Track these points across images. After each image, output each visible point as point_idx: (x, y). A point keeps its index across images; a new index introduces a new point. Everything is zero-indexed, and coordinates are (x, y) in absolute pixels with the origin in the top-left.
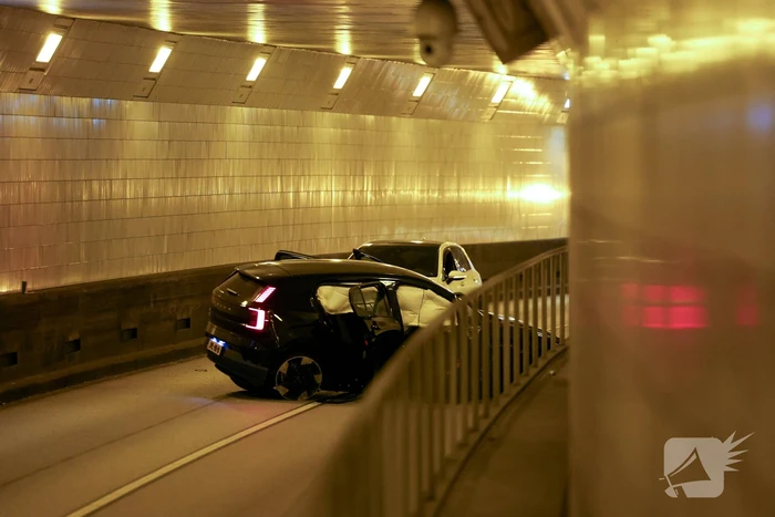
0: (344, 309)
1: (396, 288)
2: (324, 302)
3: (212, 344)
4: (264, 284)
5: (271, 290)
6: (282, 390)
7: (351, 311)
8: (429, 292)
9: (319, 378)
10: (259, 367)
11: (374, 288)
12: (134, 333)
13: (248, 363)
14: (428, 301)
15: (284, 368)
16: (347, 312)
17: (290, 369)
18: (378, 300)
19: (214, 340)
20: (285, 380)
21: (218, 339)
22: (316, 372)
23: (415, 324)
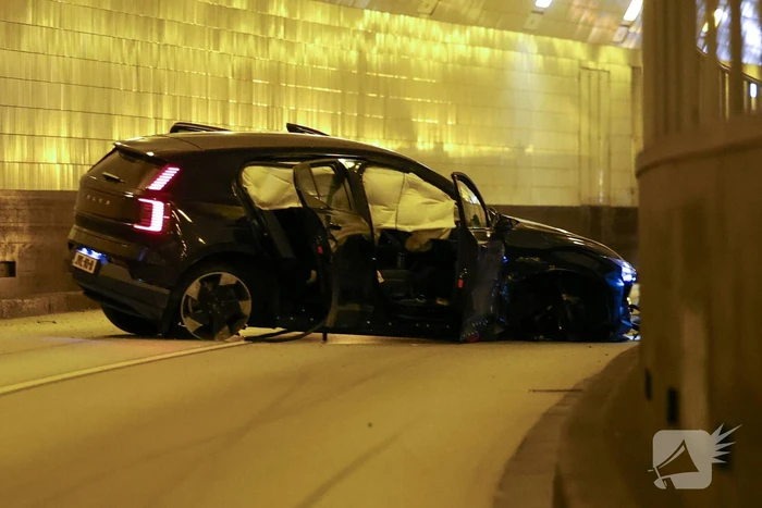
0: (283, 202)
1: (362, 170)
2: (252, 191)
3: (80, 258)
4: (160, 163)
5: (170, 173)
6: (190, 324)
7: (296, 204)
8: (412, 176)
9: (246, 307)
10: (154, 288)
11: (328, 170)
13: (140, 282)
14: (411, 191)
15: (193, 290)
16: (287, 206)
17: (202, 292)
18: (335, 188)
19: (84, 251)
20: (195, 309)
21: (90, 250)
22: (243, 297)
23: (390, 224)
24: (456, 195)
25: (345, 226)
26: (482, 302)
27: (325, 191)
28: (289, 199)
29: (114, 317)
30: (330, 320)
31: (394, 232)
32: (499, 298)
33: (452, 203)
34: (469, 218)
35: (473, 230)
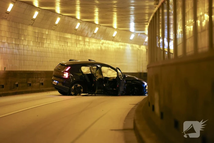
0: (88, 73)
1: (101, 67)
2: (83, 71)
4: (67, 66)
5: (69, 68)
6: (72, 93)
7: (90, 73)
8: (110, 68)
9: (82, 90)
10: (67, 87)
11: (96, 67)
12: (30, 84)
13: (64, 86)
14: (109, 71)
15: (73, 87)
16: (89, 73)
17: (75, 88)
18: (97, 70)
19: (55, 81)
20: (73, 91)
21: (56, 81)
22: (81, 88)
23: (106, 76)
24: (117, 71)
25: (98, 77)
26: (121, 89)
27: (95, 71)
28: (89, 72)
29: (60, 92)
30: (96, 92)
31: (107, 77)
32: (124, 88)
33: (116, 72)
34: (119, 75)
35: (120, 77)
